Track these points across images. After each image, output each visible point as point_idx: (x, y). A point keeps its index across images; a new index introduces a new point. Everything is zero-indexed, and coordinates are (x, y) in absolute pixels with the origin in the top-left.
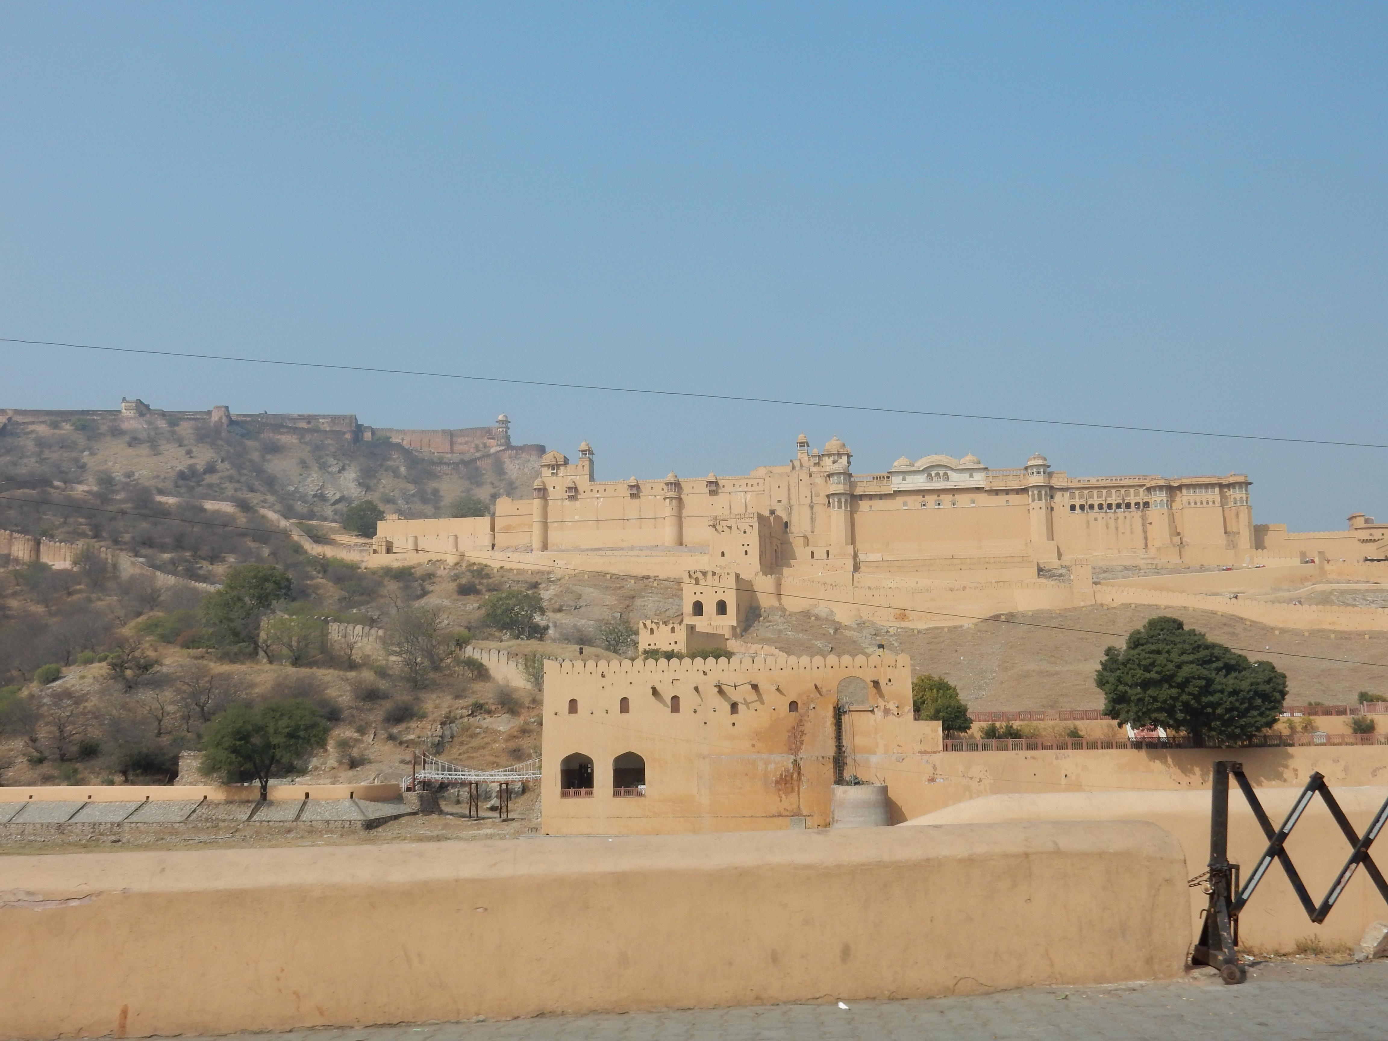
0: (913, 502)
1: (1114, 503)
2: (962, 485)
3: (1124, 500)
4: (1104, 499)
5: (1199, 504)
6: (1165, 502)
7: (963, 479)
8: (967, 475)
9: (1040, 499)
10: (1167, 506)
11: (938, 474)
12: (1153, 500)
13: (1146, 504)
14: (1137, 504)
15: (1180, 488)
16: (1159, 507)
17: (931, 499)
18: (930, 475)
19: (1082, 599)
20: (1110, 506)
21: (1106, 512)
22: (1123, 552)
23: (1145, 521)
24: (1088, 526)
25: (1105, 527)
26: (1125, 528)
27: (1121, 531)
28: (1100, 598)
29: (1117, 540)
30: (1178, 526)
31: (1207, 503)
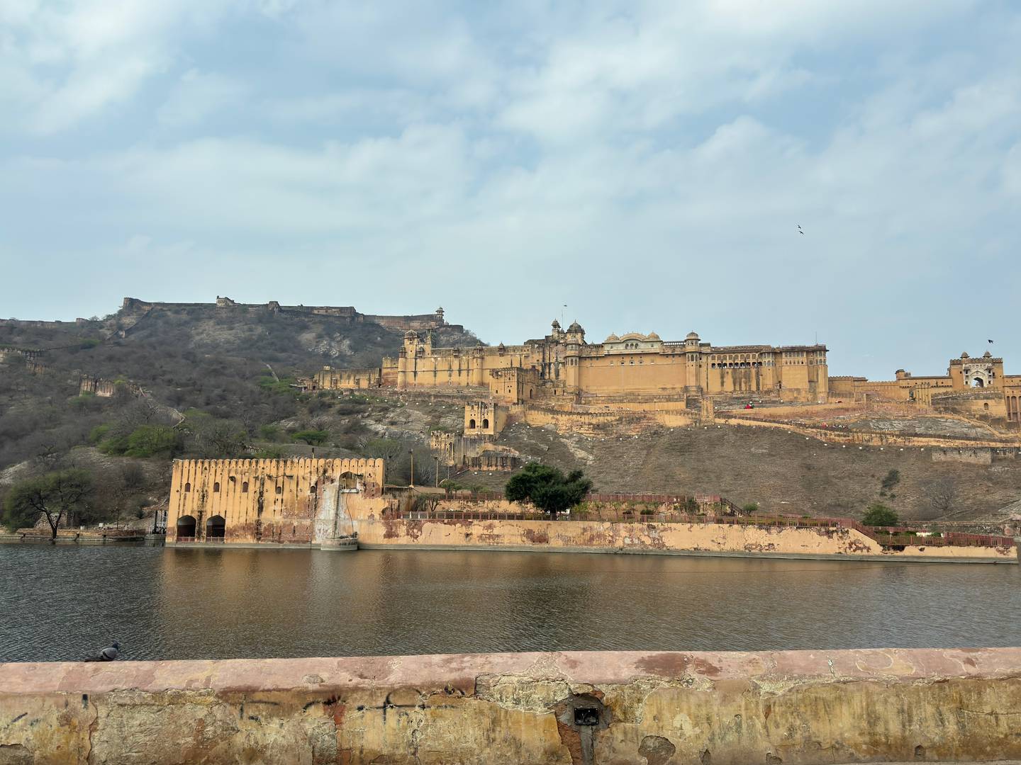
0: (616, 362)
1: (739, 362)
2: (646, 351)
3: (746, 361)
4: (733, 360)
5: (792, 363)
6: (772, 362)
7: (647, 347)
8: (649, 345)
9: (692, 360)
10: (773, 365)
11: (632, 345)
13: (760, 363)
14: (754, 363)
15: (780, 353)
16: (768, 365)
17: (627, 360)
18: (627, 345)
19: (706, 421)
20: (737, 364)
21: (734, 368)
22: (743, 393)
23: (758, 374)
24: (722, 377)
25: (733, 377)
26: (746, 378)
27: (743, 380)
28: (717, 420)
29: (740, 385)
30: (779, 377)
31: (798, 363)
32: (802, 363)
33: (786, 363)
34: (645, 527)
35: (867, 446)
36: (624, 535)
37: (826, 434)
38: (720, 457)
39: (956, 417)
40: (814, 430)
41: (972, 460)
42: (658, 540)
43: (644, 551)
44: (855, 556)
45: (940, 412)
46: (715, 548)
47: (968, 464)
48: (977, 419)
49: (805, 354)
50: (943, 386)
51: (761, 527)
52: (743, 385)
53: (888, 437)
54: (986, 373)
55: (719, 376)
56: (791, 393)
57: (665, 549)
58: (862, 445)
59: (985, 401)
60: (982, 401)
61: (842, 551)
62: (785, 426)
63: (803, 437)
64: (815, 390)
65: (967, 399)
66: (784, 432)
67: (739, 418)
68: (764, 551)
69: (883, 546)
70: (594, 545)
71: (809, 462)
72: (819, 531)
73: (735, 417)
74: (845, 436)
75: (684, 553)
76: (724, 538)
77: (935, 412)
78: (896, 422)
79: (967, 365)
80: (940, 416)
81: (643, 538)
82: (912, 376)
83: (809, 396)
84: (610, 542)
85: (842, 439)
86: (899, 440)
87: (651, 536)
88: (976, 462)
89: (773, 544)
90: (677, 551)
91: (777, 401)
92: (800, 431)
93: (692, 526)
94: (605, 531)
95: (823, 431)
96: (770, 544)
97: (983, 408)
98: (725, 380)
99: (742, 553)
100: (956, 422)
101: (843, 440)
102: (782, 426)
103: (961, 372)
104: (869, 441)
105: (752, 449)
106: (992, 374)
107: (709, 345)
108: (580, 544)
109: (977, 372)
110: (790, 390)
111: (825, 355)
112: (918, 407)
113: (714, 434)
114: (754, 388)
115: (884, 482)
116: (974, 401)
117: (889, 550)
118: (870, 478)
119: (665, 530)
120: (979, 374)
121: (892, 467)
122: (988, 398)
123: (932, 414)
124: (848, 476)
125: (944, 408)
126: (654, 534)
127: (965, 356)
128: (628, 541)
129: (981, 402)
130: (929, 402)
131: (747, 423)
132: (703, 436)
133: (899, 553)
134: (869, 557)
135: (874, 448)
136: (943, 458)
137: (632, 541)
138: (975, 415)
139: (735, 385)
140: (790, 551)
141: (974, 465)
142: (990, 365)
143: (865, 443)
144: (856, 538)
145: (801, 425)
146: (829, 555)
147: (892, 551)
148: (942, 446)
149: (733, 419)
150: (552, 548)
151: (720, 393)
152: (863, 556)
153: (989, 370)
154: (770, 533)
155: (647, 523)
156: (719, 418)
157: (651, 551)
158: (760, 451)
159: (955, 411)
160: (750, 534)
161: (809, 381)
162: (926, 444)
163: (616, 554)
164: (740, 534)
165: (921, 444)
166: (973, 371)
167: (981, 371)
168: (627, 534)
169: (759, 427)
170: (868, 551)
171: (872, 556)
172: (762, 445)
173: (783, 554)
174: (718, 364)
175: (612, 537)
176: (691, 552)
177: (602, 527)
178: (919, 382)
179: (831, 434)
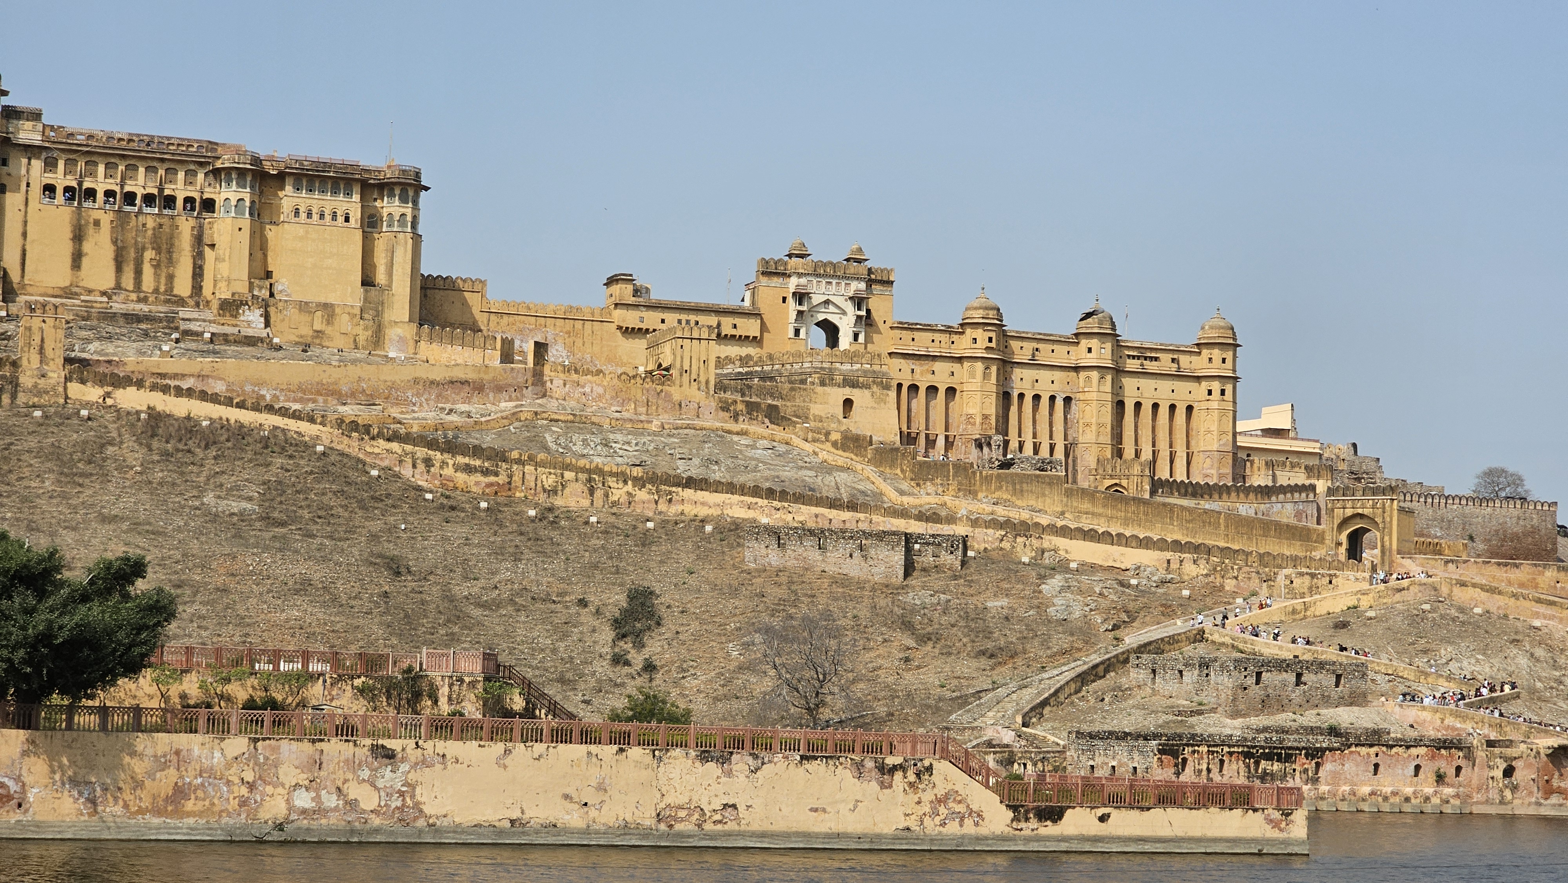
1: (140, 192)
3: (161, 190)
4: (118, 181)
5: (315, 217)
6: (248, 204)
10: (251, 214)
12: (224, 196)
13: (209, 205)
14: (189, 200)
15: (281, 178)
16: (233, 214)
19: (39, 392)
20: (130, 198)
21: (119, 211)
22: (144, 300)
23: (199, 240)
24: (78, 237)
25: (114, 242)
26: (158, 250)
27: (149, 254)
28: (75, 389)
29: (138, 273)
30: (270, 258)
31: (334, 216)
32: (347, 220)
33: (297, 213)
34: (363, 753)
35: (550, 510)
36: (289, 781)
37: (428, 462)
38: (105, 519)
39: (778, 432)
40: (395, 446)
41: (855, 568)
42: (402, 794)
43: (352, 832)
44: (941, 839)
45: (736, 417)
46: (574, 819)
47: (843, 581)
48: (835, 444)
49: (357, 189)
50: (733, 336)
51: (705, 757)
52: (148, 271)
53: (611, 482)
54: (849, 307)
55: (67, 233)
56: (305, 318)
57: (421, 823)
58: (536, 506)
59: (848, 392)
60: (841, 390)
61: (912, 823)
62: (304, 426)
63: (361, 465)
64: (378, 314)
65: (800, 381)
66: (303, 447)
67: (154, 387)
68: (708, 827)
69: (1014, 808)
70: (189, 814)
71: (391, 549)
72: (859, 767)
73: (140, 384)
74: (486, 472)
75: (479, 835)
76: (601, 788)
77: (722, 414)
78: (619, 437)
79: (803, 281)
80: (735, 427)
81: (354, 791)
82: (655, 296)
83: (359, 330)
84: (244, 803)
85: (475, 482)
86: (642, 495)
87: (380, 783)
88: (863, 576)
89: (734, 806)
90: (457, 829)
91: (262, 340)
92: (351, 446)
93: (507, 752)
94: (228, 766)
95: (421, 452)
96: (725, 806)
97: (839, 410)
98: (87, 247)
99: (647, 833)
100: (782, 448)
101: (477, 483)
102: (292, 425)
103: (784, 299)
104: (555, 492)
105: (209, 498)
106: (863, 313)
107: (36, 116)
108: (141, 811)
109: (827, 302)
110: (303, 307)
111: (415, 203)
112: (676, 397)
113: (71, 437)
114: (183, 287)
115: (616, 623)
116: (819, 389)
117: (1027, 819)
118: (573, 610)
119: (424, 763)
120: (832, 308)
121: (634, 578)
122: (854, 385)
123: (713, 420)
124: (512, 601)
125: (748, 404)
126: (388, 777)
127: (799, 252)
128: (303, 800)
129: (838, 394)
130: (707, 382)
131: (179, 407)
132: (32, 442)
133: (1049, 829)
134: (979, 839)
135: (569, 515)
136: (774, 557)
137: (317, 798)
138: (827, 434)
139: (119, 269)
140: (780, 826)
141: (860, 585)
142: (862, 286)
143: (542, 497)
144: (950, 787)
145: (354, 426)
146: (879, 837)
147: (1033, 823)
148: (764, 520)
149: (132, 390)
150: (38, 825)
151: (68, 293)
152: (963, 837)
153: (858, 301)
154: (729, 774)
155: (368, 742)
156: (83, 382)
157: (377, 831)
158: (236, 506)
159: (774, 415)
160: (675, 774)
161: (363, 283)
162: (715, 512)
163: (260, 842)
164: (645, 774)
165: (703, 512)
166: (818, 299)
167: (840, 301)
168: (303, 778)
169: (224, 425)
170: (977, 824)
171: (986, 838)
172: (238, 488)
173: (763, 835)
174: (67, 189)
175: (251, 786)
176: (501, 832)
177: (217, 754)
178: (672, 318)
179: (444, 464)
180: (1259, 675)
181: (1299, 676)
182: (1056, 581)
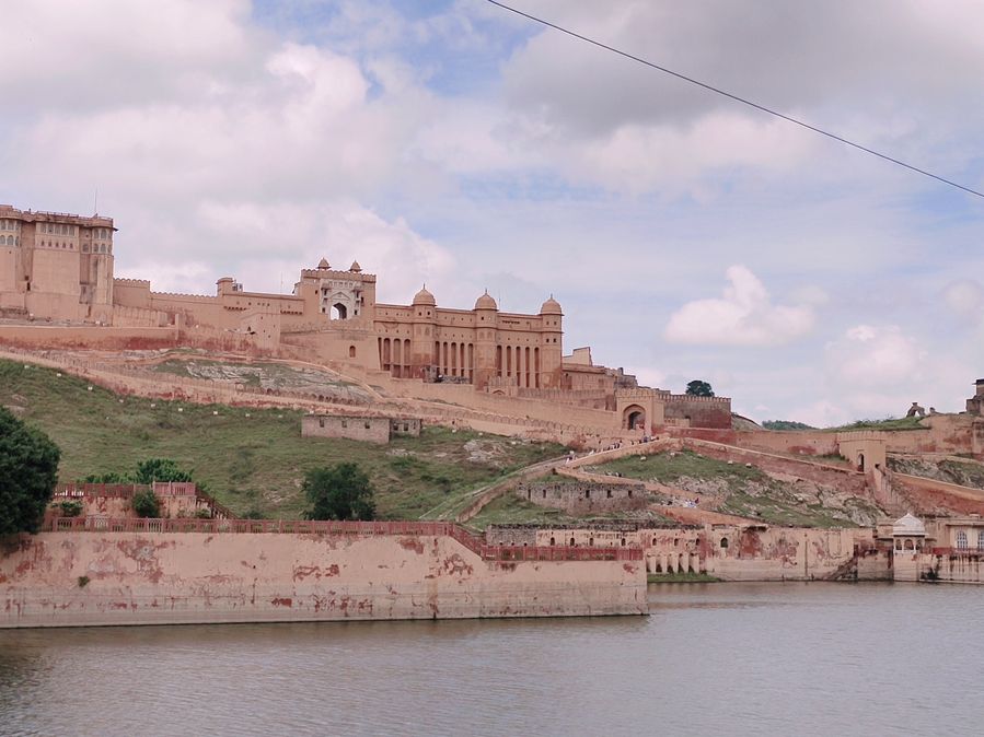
5: (54, 246)
6: (15, 238)
10: (17, 244)
15: (33, 224)
16: (6, 244)
30: (28, 269)
31: (64, 245)
32: (72, 246)
33: (43, 243)
35: (191, 407)
37: (121, 382)
39: (317, 364)
40: (101, 374)
41: (366, 435)
42: (151, 564)
45: (292, 356)
48: (346, 370)
49: (77, 230)
50: (289, 312)
53: (224, 391)
54: (352, 296)
56: (47, 302)
58: (183, 405)
59: (352, 342)
60: (348, 341)
61: (432, 573)
64: (90, 300)
68: (323, 578)
74: (154, 388)
76: (263, 557)
78: (228, 367)
79: (327, 282)
80: (292, 362)
82: (244, 290)
83: (79, 309)
85: (148, 393)
88: (371, 439)
89: (337, 566)
92: (76, 373)
96: (332, 566)
97: (348, 352)
100: (318, 373)
103: (317, 292)
104: (193, 398)
106: (360, 299)
109: (340, 293)
110: (48, 296)
111: (110, 237)
116: (336, 342)
119: (164, 545)
120: (342, 297)
122: (355, 339)
126: (142, 554)
127: (324, 266)
129: (347, 344)
130: (275, 337)
135: (202, 410)
136: (319, 431)
138: (342, 364)
141: (369, 445)
142: (359, 284)
143: (187, 400)
144: (453, 552)
145: (78, 362)
148: (313, 411)
153: (357, 292)
154: (334, 547)
161: (81, 283)
162: (283, 407)
166: (335, 291)
167: (347, 293)
168: (95, 555)
170: (470, 573)
175: (65, 561)
178: (254, 302)
179: (130, 383)
180: (588, 492)
181: (609, 492)
182: (472, 444)
